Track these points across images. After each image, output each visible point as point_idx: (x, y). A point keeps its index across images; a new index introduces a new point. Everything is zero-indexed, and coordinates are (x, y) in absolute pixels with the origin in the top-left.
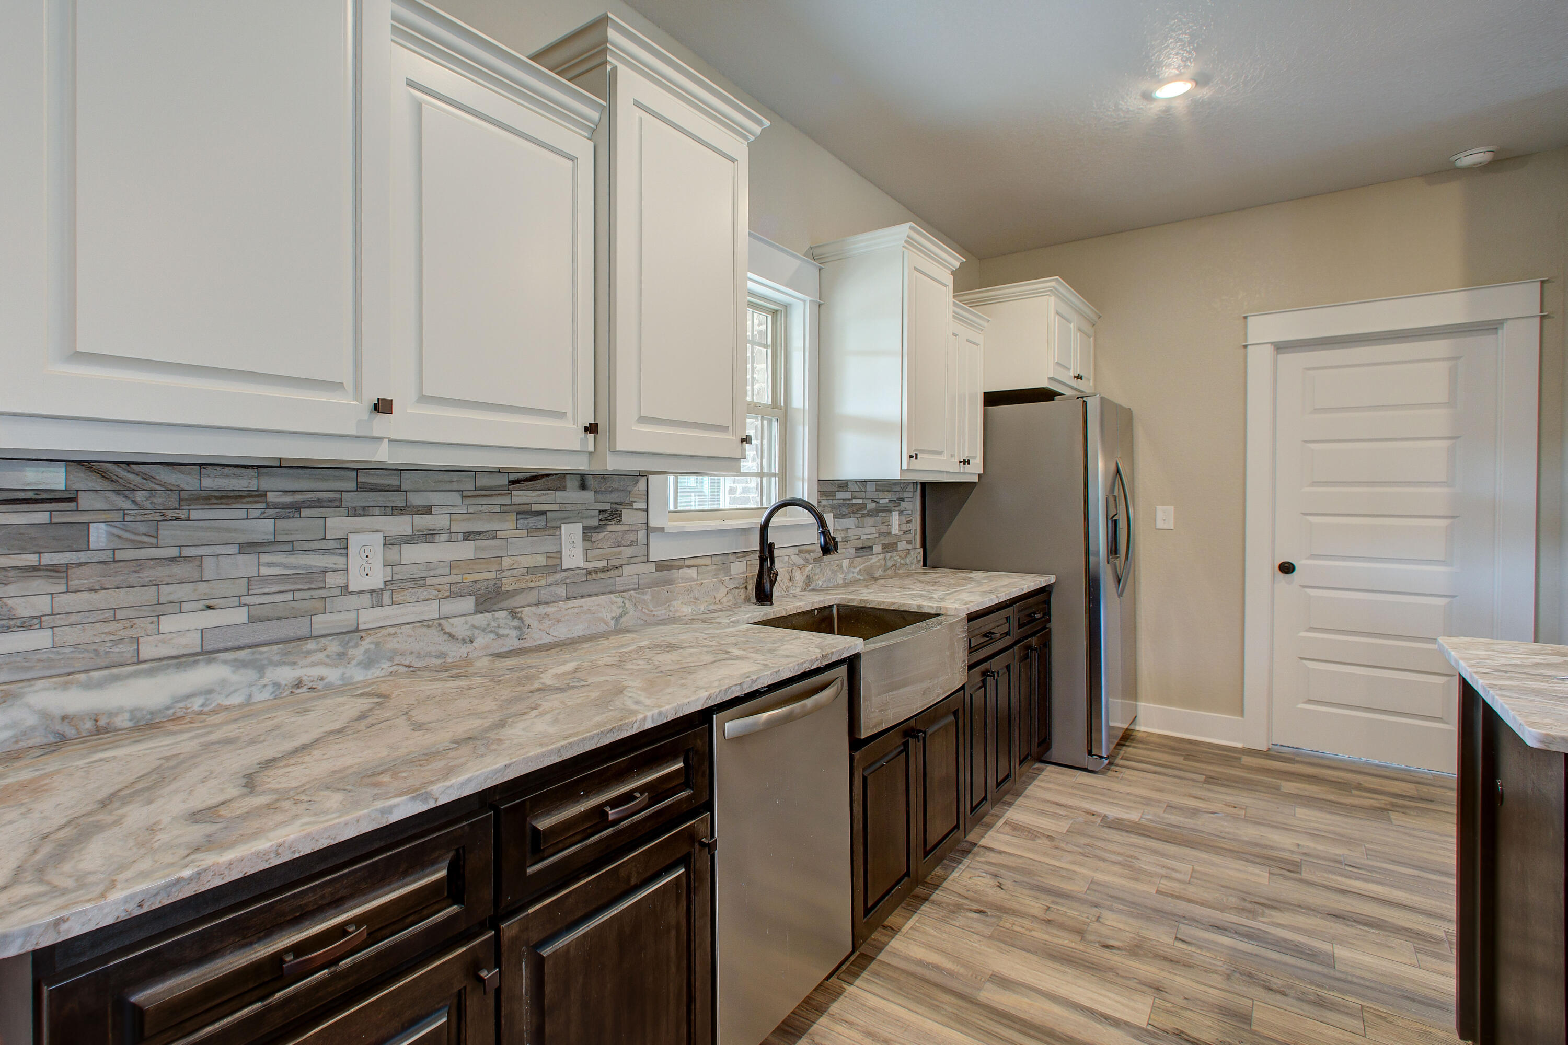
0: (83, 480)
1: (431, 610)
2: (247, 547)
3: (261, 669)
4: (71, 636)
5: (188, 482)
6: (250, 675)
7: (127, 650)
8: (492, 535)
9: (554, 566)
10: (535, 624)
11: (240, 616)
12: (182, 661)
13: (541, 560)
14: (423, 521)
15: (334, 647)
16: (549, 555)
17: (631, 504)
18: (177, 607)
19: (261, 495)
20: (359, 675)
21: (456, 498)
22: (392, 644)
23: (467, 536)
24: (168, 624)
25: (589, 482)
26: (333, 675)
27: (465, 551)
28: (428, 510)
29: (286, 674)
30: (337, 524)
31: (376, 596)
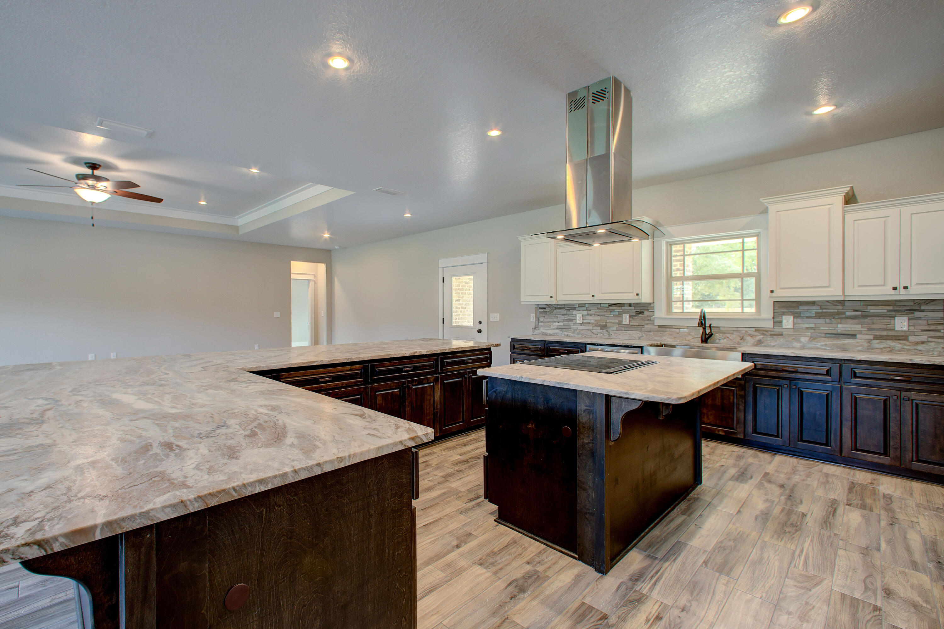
0: (546, 306)
1: (591, 328)
2: (563, 315)
3: (563, 332)
4: (545, 324)
5: (556, 306)
6: (562, 332)
7: (550, 326)
8: (604, 316)
9: (620, 323)
10: (613, 334)
11: (562, 324)
12: (554, 329)
13: (617, 321)
14: (589, 312)
15: (573, 331)
16: (619, 321)
17: (648, 310)
18: (555, 322)
19: (564, 308)
20: (576, 336)
21: (596, 308)
22: (582, 332)
23: (598, 315)
24: (554, 324)
25: (632, 305)
26: (572, 335)
27: (598, 318)
28: (590, 310)
29: (566, 333)
30: (575, 313)
31: (581, 324)
